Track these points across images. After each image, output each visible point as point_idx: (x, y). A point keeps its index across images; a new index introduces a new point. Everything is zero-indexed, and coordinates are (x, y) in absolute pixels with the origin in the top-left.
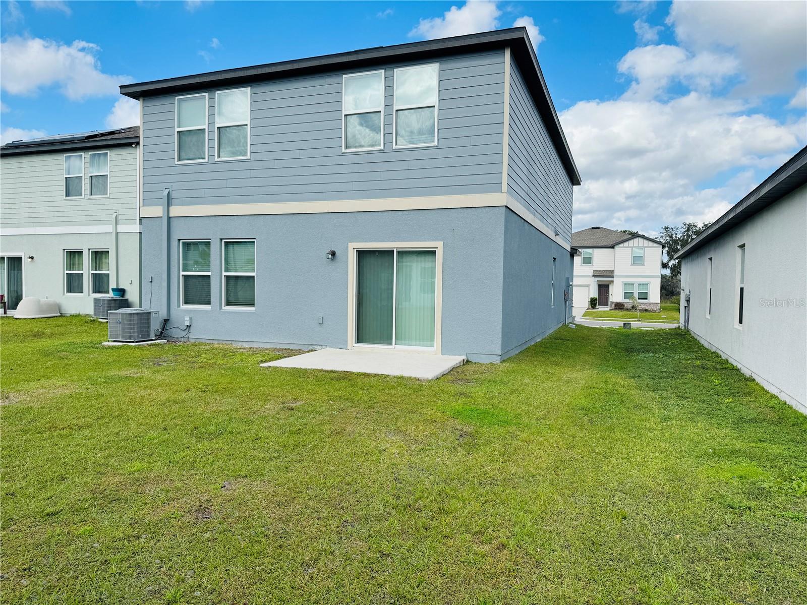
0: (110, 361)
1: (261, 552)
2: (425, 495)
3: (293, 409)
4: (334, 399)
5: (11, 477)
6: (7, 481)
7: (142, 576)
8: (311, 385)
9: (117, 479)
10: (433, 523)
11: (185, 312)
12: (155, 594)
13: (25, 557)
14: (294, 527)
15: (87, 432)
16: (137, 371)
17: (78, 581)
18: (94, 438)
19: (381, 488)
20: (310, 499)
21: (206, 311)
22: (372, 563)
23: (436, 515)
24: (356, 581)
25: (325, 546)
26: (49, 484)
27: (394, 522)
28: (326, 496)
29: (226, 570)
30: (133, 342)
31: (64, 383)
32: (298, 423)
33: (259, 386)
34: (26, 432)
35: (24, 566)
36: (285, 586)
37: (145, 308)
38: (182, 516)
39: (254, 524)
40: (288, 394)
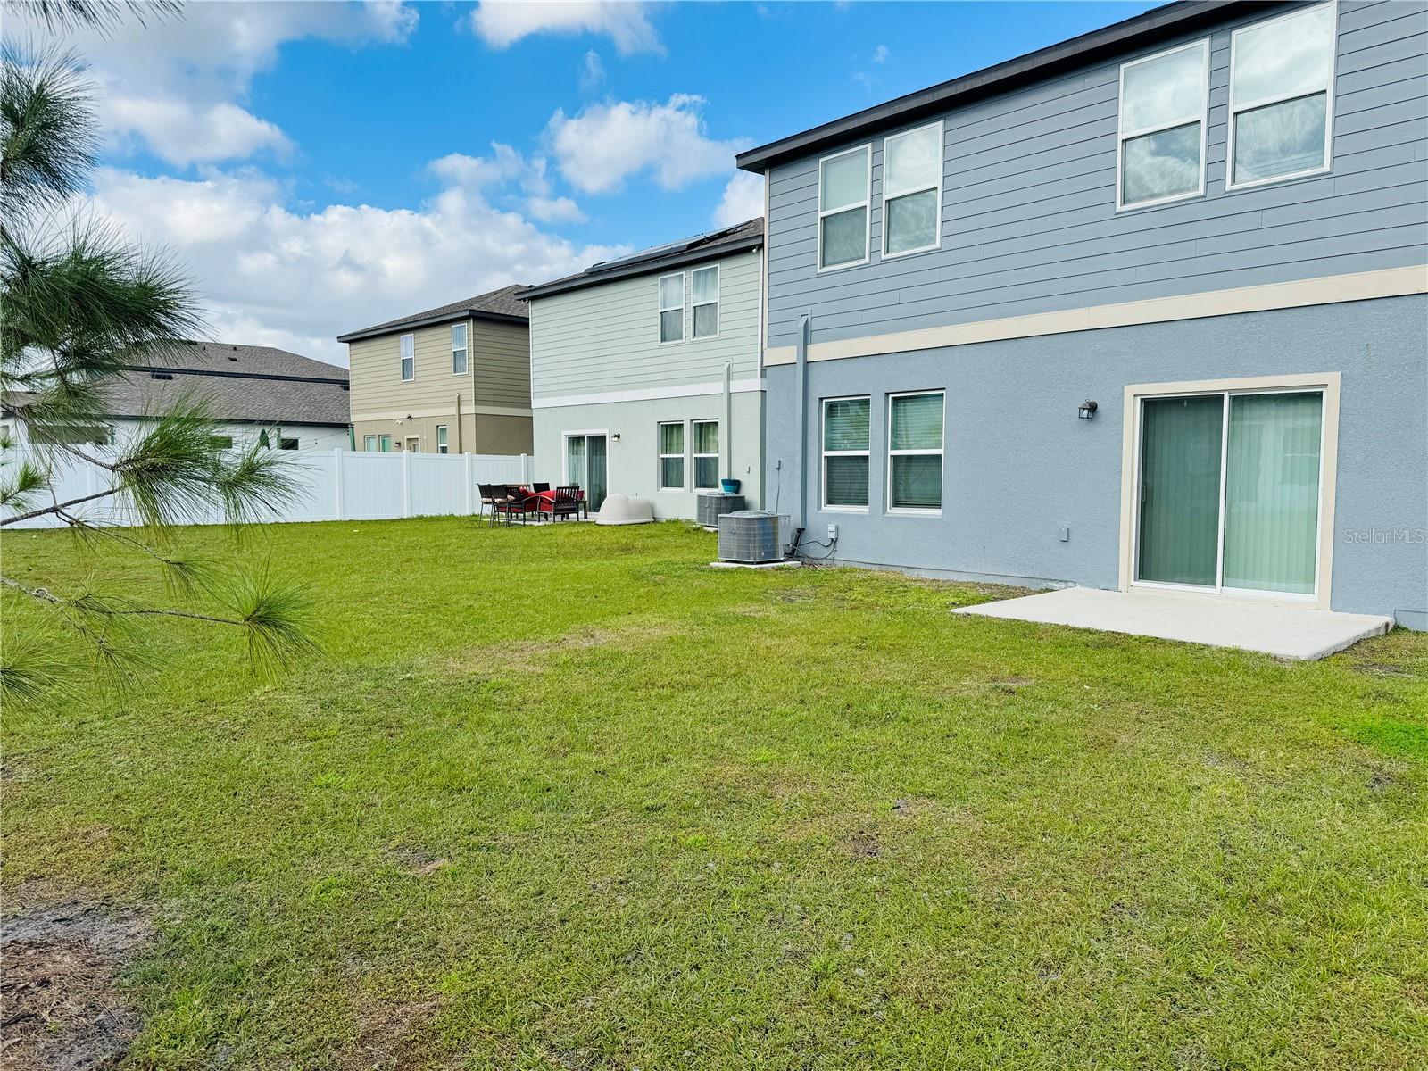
0: (722, 590)
1: (964, 927)
2: (1290, 884)
3: (1013, 693)
4: (1093, 682)
5: (600, 748)
6: (596, 754)
7: (776, 925)
8: (1046, 653)
9: (736, 770)
10: (1308, 941)
11: (829, 517)
12: (796, 956)
13: (621, 865)
14: (1021, 896)
15: (694, 694)
16: (759, 609)
17: (688, 913)
18: (704, 704)
19: (1191, 857)
20: (1051, 853)
21: (861, 517)
22: (1173, 990)
23: (1315, 927)
24: (1140, 1014)
25: (1080, 940)
26: (647, 764)
27: (1220, 922)
28: (1079, 854)
29: (905, 945)
30: (753, 563)
31: (663, 620)
32: (1024, 718)
33: (951, 646)
34: (616, 687)
35: (620, 878)
36: (1007, 993)
37: (770, 509)
38: (834, 844)
39: (950, 878)
40: (1003, 665)
